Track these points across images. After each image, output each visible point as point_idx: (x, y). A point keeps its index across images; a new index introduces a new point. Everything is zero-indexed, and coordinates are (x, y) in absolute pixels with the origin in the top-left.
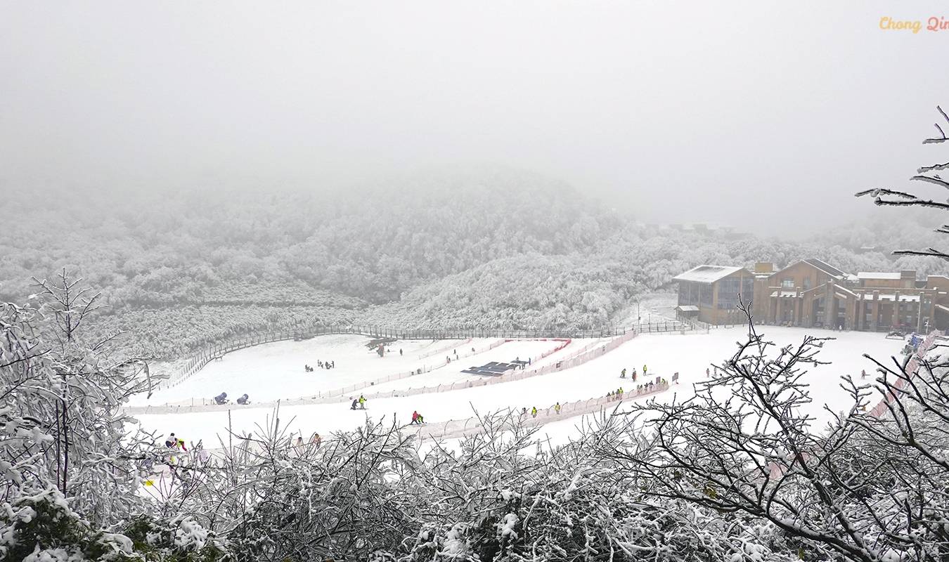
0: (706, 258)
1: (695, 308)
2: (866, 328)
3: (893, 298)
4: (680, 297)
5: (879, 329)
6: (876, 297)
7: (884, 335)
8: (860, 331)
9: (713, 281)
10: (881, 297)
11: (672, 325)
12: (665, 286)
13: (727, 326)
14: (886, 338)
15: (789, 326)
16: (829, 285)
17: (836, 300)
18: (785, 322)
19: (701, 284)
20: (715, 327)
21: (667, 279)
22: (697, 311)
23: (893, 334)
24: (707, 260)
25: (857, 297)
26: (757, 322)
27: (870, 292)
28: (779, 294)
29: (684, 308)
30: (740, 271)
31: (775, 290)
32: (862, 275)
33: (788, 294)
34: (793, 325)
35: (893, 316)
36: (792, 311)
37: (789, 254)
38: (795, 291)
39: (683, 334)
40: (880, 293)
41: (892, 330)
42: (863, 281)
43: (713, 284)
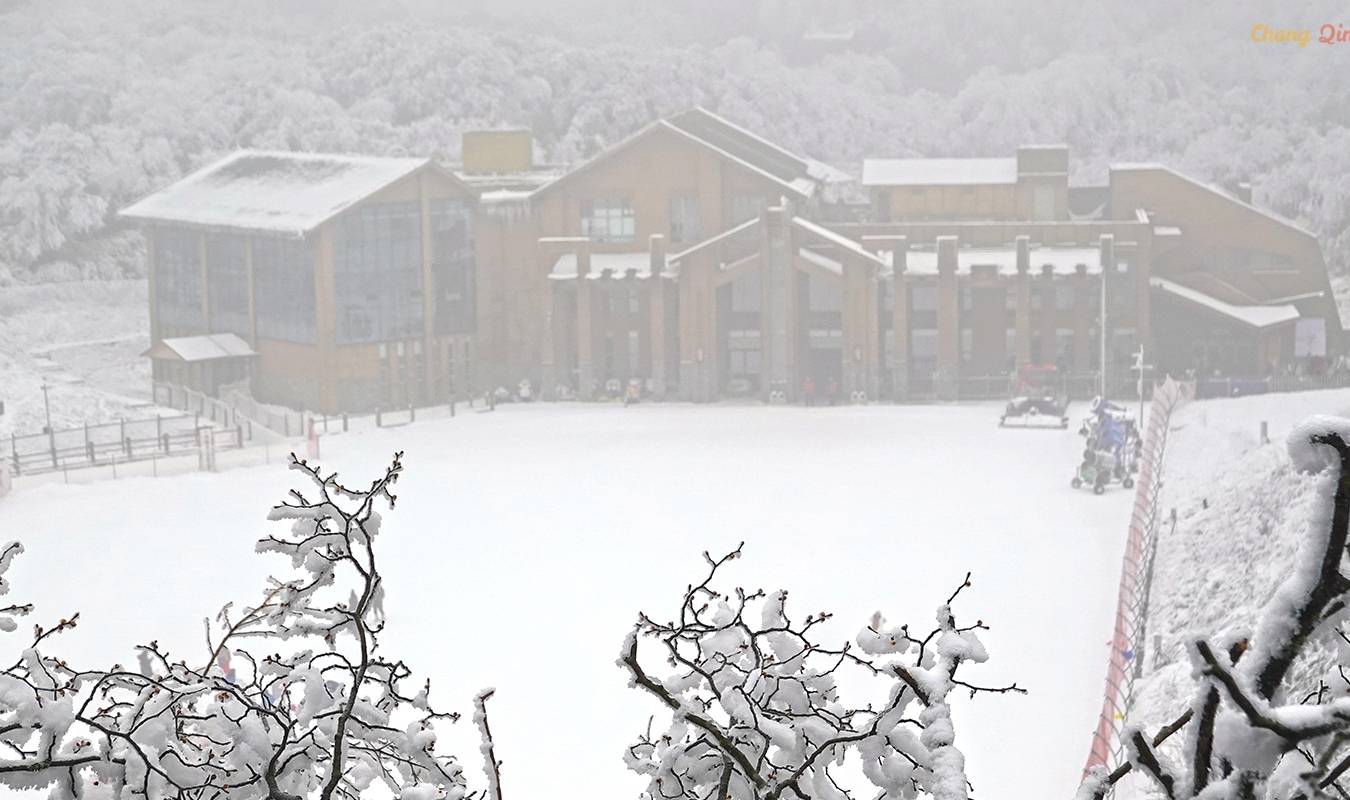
0: (236, 111)
1: (234, 346)
2: (917, 388)
3: (1006, 262)
4: (160, 298)
5: (969, 391)
6: (947, 263)
7: (989, 413)
8: (899, 400)
9: (310, 224)
10: (966, 261)
11: (152, 431)
12: (79, 247)
13: (387, 418)
14: (1002, 424)
15: (632, 401)
16: (772, 221)
17: (803, 278)
18: (614, 384)
19: (257, 236)
20: (336, 424)
21: (86, 214)
22: (241, 359)
23: (1023, 409)
24: (243, 121)
25: (880, 267)
26: (501, 391)
27: (927, 244)
28: (583, 267)
29: (187, 348)
30: (417, 175)
31: (565, 249)
32: (878, 172)
33: (619, 266)
34: (645, 396)
35: (1010, 332)
36: (633, 335)
37: (566, 82)
38: (644, 250)
39: (209, 466)
40: (961, 245)
41: (1017, 394)
42: (882, 193)
43: (313, 236)
